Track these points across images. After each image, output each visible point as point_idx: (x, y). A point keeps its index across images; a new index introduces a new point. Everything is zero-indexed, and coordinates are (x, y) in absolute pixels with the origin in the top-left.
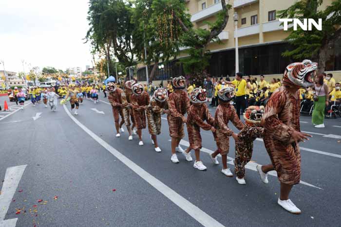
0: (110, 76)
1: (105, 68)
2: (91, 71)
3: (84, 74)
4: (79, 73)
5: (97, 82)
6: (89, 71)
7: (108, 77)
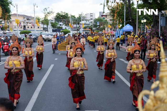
0: (126, 24)
1: (120, 15)
2: (104, 18)
3: (96, 21)
4: (92, 19)
5: (109, 29)
6: (102, 18)
7: (123, 26)
